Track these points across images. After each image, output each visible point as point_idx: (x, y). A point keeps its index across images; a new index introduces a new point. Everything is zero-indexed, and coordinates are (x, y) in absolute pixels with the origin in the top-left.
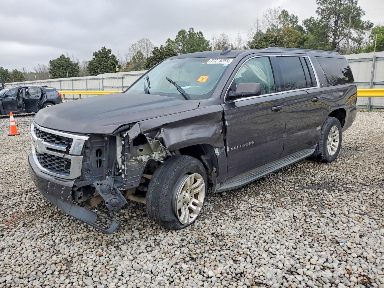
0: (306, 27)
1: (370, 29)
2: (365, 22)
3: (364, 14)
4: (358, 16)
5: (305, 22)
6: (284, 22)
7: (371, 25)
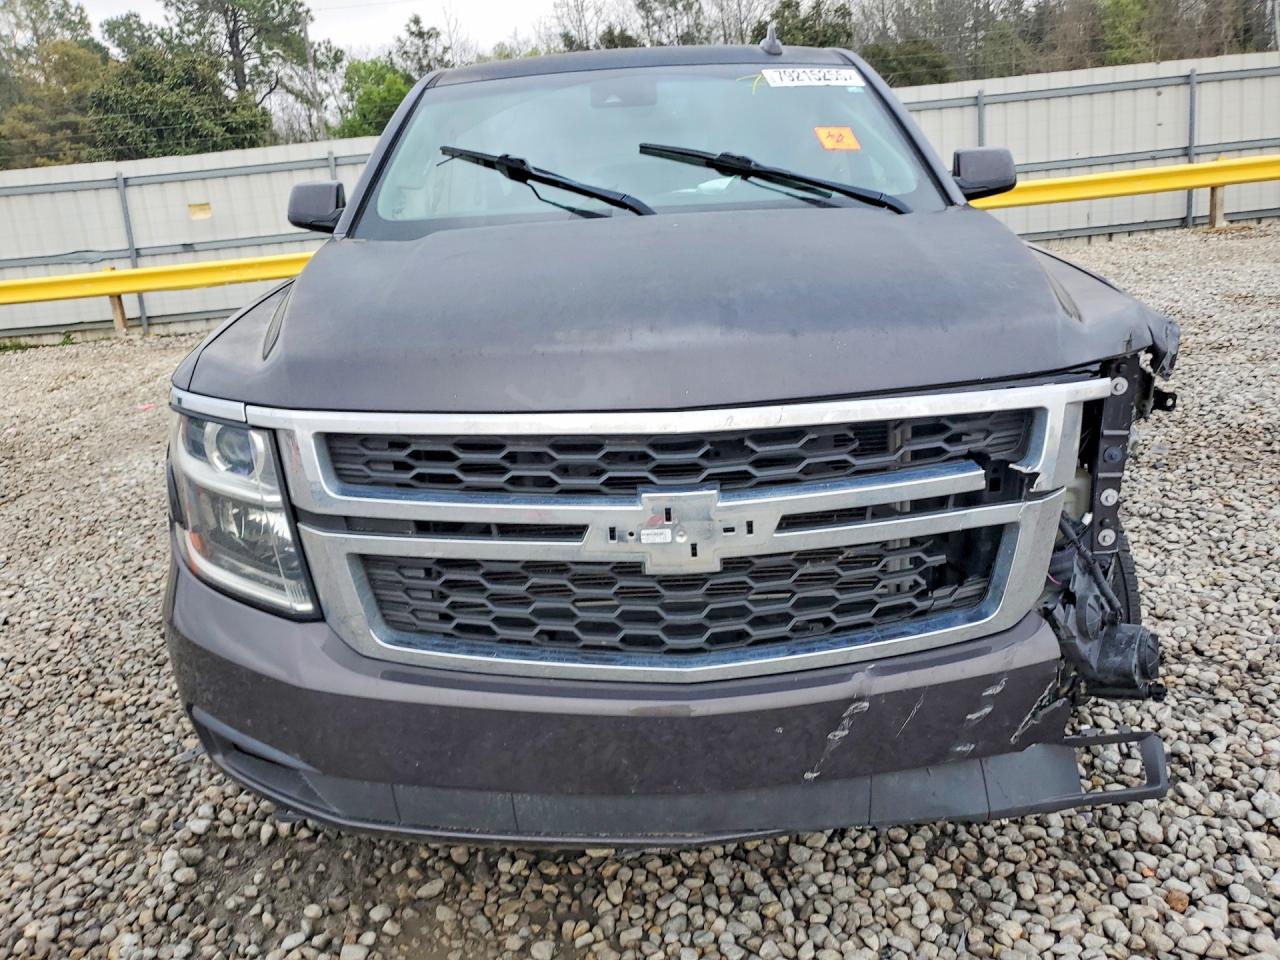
0: (119, 45)
1: (337, 67)
2: (319, 45)
3: (312, 19)
4: (297, 24)
5: (111, 28)
6: (34, 22)
7: (338, 57)
